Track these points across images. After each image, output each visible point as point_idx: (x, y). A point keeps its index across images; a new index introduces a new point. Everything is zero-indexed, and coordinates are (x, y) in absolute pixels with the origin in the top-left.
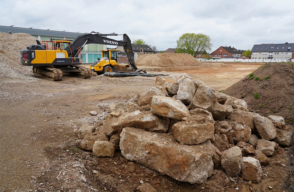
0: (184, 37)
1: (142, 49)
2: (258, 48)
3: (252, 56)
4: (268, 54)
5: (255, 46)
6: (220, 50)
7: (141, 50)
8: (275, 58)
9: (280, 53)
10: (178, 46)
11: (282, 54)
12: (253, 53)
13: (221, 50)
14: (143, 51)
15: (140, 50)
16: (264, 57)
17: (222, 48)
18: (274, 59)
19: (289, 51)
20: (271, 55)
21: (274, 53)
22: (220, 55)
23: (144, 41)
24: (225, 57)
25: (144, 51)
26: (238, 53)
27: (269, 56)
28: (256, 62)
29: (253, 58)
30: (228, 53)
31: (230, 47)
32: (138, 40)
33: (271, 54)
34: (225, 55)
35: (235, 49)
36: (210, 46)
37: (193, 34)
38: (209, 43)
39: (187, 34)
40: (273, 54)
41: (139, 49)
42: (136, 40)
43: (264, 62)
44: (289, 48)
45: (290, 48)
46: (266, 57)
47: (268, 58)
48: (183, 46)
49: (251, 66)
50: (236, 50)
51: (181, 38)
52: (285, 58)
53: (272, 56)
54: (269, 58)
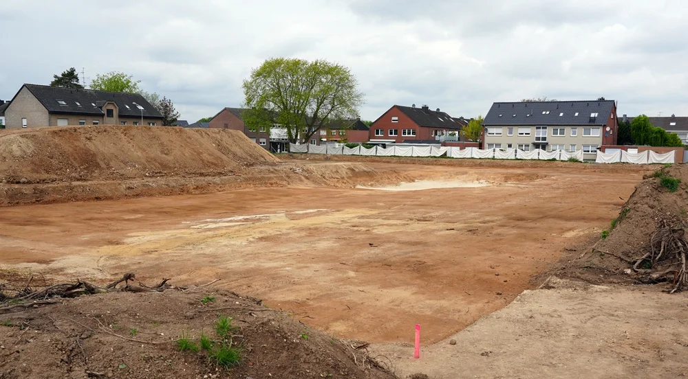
0: (270, 69)
1: (110, 107)
2: (506, 114)
3: (488, 139)
4: (534, 133)
5: (497, 106)
6: (393, 118)
7: (110, 113)
8: (553, 145)
9: (568, 130)
10: (249, 100)
11: (574, 133)
12: (490, 130)
13: (396, 118)
14: (115, 113)
15: (104, 111)
16: (521, 143)
17: (397, 109)
18: (552, 148)
19: (592, 123)
20: (541, 136)
21: (550, 130)
22: (391, 133)
23: (133, 81)
24: (406, 141)
25: (120, 116)
26: (450, 129)
27: (538, 139)
28: (494, 158)
29: (489, 145)
30: (418, 129)
31: (425, 108)
32: (111, 77)
33: (541, 133)
34: (409, 133)
35: (443, 115)
36: (353, 104)
37: (296, 63)
38: (349, 93)
39: (278, 63)
40: (547, 133)
41: (101, 108)
42: (101, 75)
43: (518, 157)
44: (593, 115)
45: (597, 114)
46: (527, 143)
47: (534, 144)
48: (265, 99)
49: (466, 173)
50: (449, 117)
51: (258, 74)
52: (584, 146)
53: (544, 139)
54: (537, 146)
